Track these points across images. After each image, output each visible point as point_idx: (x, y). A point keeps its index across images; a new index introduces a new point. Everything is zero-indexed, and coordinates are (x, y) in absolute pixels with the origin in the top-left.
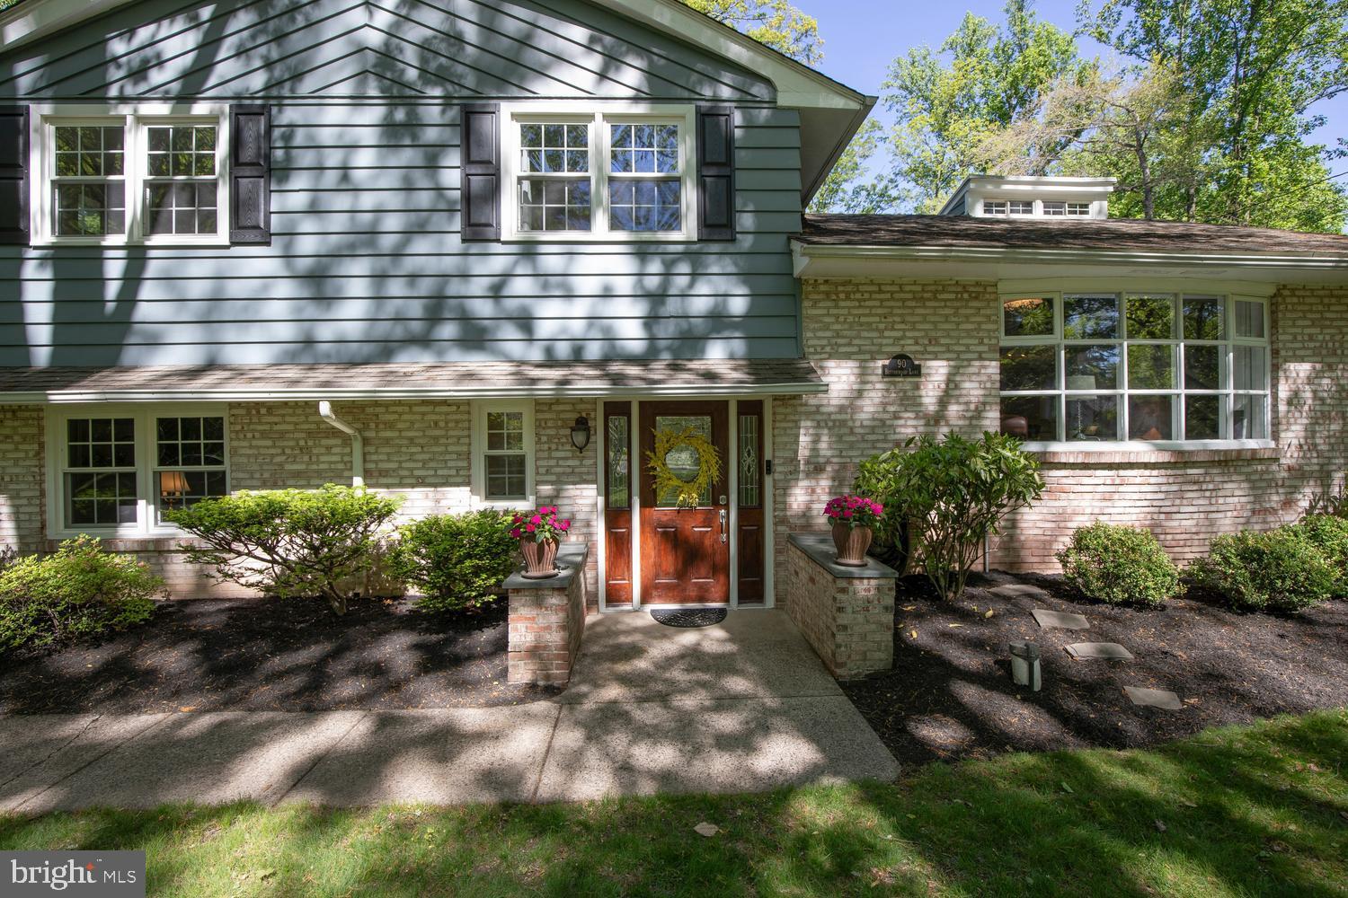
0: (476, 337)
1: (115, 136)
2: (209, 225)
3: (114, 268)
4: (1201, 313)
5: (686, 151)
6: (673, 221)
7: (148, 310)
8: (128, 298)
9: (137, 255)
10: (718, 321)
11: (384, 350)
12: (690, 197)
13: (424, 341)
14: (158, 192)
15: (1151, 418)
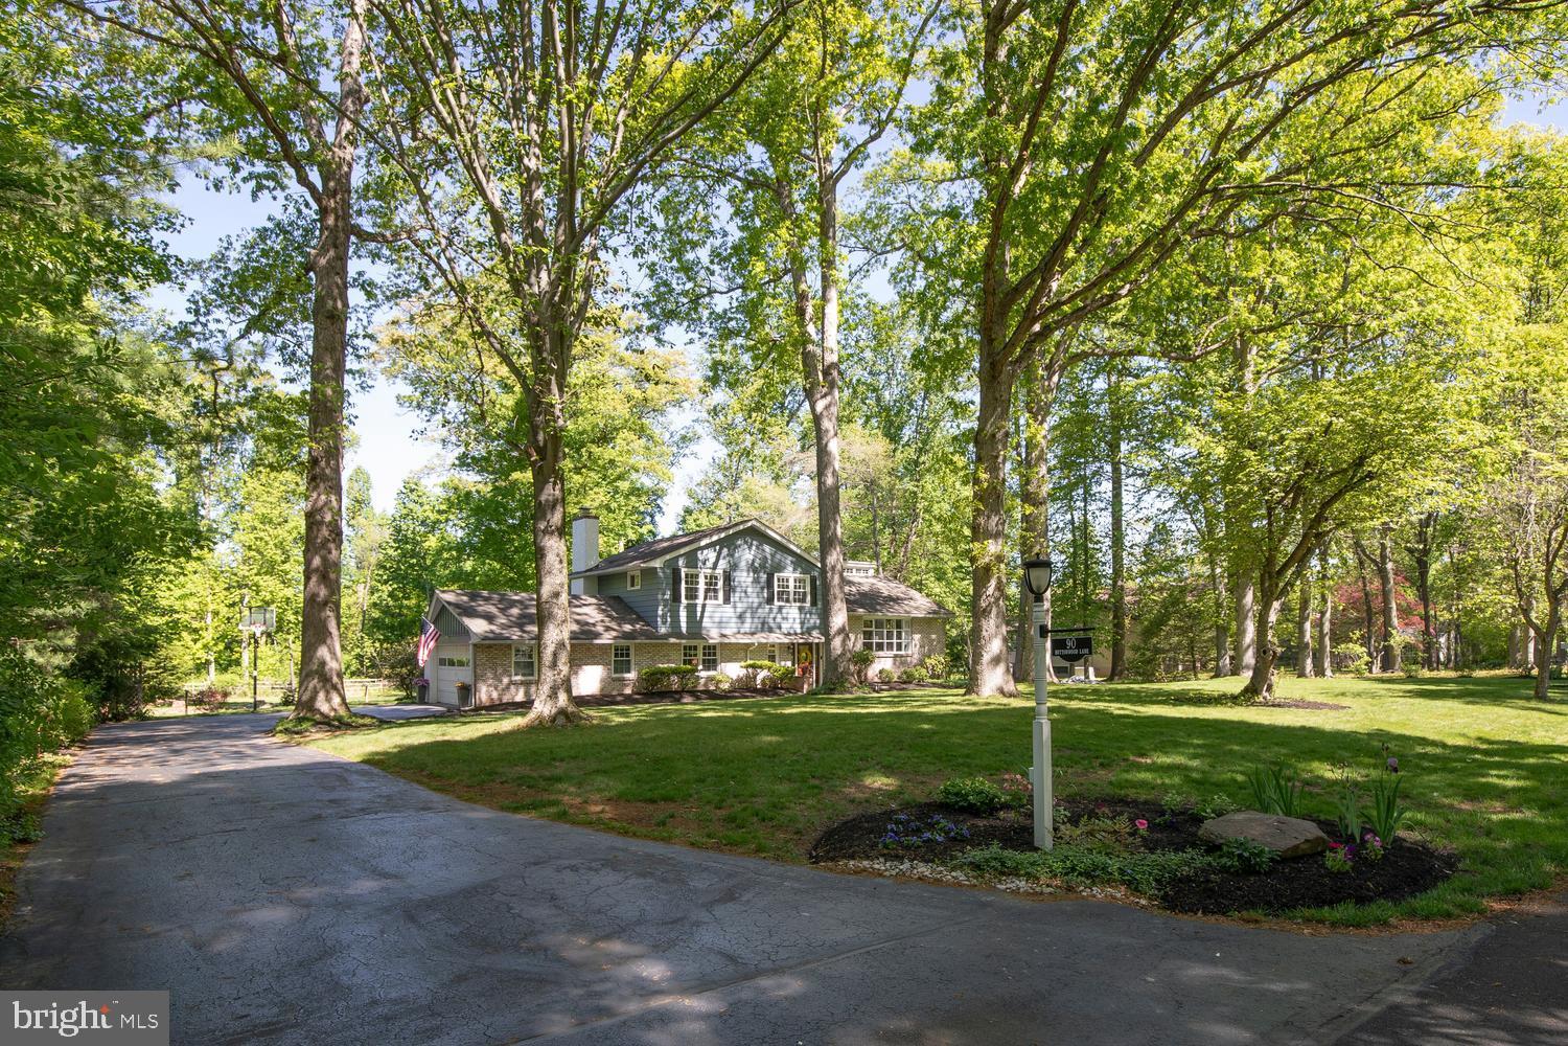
0: (771, 630)
1: (697, 576)
2: (716, 598)
3: (699, 609)
4: (899, 624)
5: (808, 589)
6: (804, 601)
7: (706, 623)
8: (702, 617)
9: (704, 606)
10: (814, 628)
11: (753, 634)
12: (809, 598)
13: (762, 630)
14: (707, 591)
15: (890, 646)
